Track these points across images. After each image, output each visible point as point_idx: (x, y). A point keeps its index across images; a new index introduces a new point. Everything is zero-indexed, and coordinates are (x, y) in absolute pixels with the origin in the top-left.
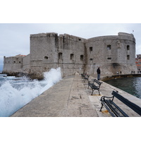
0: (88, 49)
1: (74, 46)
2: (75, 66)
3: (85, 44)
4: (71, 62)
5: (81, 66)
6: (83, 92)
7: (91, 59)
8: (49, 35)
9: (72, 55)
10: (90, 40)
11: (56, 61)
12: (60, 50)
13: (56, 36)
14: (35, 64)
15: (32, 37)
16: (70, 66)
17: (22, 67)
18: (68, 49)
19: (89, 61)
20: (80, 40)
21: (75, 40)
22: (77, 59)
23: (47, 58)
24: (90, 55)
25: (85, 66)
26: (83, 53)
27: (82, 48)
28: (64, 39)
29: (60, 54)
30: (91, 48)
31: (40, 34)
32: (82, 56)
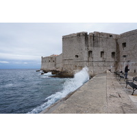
0: (121, 45)
1: (104, 44)
2: (106, 64)
3: (116, 40)
4: (101, 59)
5: (112, 64)
7: (125, 56)
8: (79, 35)
9: (102, 53)
10: (122, 35)
11: (86, 59)
12: (90, 48)
13: (85, 35)
14: (66, 63)
16: (101, 64)
18: (98, 46)
19: (121, 58)
20: (111, 36)
21: (106, 36)
22: (108, 56)
23: (77, 56)
24: (123, 51)
25: (117, 64)
26: (114, 50)
27: (113, 44)
28: (94, 37)
29: (90, 52)
30: (124, 44)
31: (70, 35)
32: (113, 53)
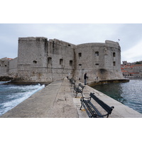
0: (77, 55)
1: (64, 52)
2: (65, 71)
3: (74, 50)
4: (60, 67)
5: (70, 71)
6: (69, 95)
7: (80, 65)
8: (38, 39)
9: (61, 60)
10: (79, 46)
11: (45, 65)
12: (50, 55)
13: (45, 40)
14: (22, 68)
15: (21, 41)
16: (59, 71)
17: (8, 70)
18: (57, 54)
19: (78, 66)
20: (69, 45)
21: (65, 45)
22: (66, 64)
23: (35, 62)
24: (79, 60)
25: (74, 71)
26: (72, 59)
27: (71, 53)
28: (53, 44)
29: (49, 59)
30: (80, 54)
31: (28, 38)
32: (71, 61)
